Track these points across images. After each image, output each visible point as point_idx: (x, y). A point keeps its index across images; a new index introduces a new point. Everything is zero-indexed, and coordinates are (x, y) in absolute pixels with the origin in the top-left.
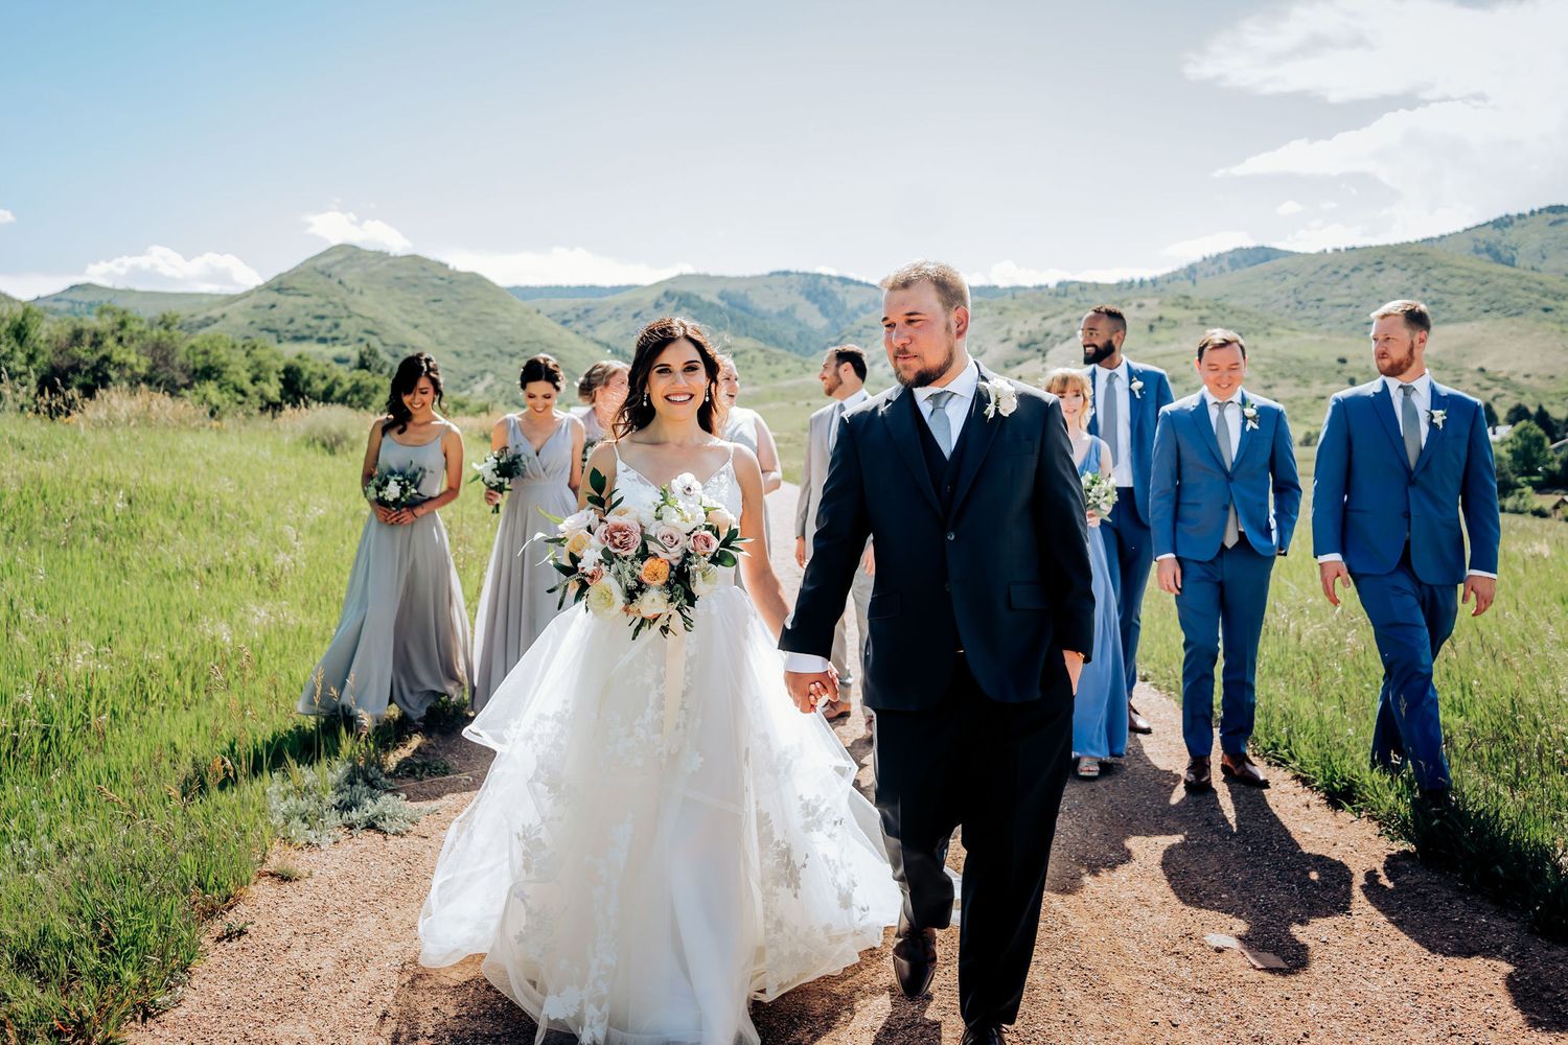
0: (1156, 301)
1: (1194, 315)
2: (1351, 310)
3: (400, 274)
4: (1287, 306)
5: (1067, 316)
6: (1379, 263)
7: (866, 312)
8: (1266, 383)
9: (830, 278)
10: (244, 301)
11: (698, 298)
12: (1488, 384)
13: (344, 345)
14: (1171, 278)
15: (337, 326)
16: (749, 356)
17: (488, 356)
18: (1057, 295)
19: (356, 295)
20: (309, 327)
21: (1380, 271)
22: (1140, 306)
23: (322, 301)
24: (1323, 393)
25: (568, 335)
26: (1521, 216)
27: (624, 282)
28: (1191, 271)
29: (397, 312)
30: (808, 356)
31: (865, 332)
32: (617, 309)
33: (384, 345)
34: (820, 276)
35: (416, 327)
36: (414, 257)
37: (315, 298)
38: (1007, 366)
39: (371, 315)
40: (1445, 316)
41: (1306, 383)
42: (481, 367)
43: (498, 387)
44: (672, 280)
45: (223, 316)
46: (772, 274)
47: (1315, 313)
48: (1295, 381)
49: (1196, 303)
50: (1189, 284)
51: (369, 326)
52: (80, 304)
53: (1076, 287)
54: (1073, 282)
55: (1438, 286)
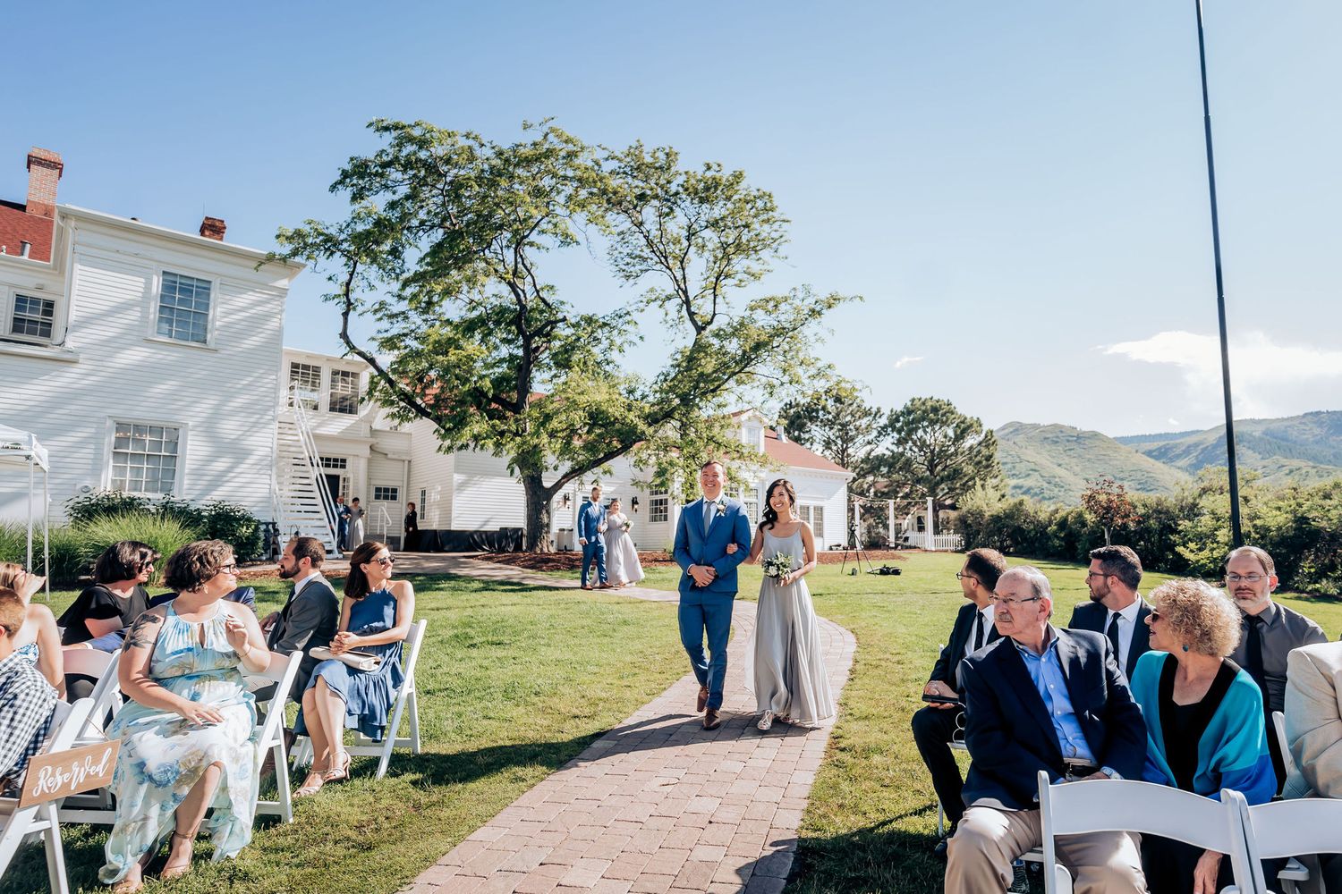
3: (1048, 436)
11: (1251, 435)
13: (1019, 478)
15: (1015, 467)
16: (1304, 471)
19: (1024, 450)
23: (1005, 454)
25: (1159, 465)
29: (1048, 458)
32: (1189, 446)
33: (1042, 476)
35: (1060, 465)
36: (1055, 425)
39: (1034, 460)
46: (1306, 415)
51: (1033, 466)
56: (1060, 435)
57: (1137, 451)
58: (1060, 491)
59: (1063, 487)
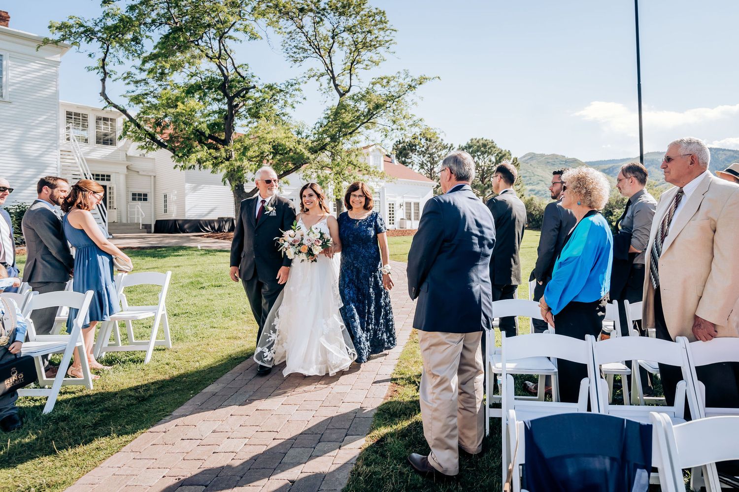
3: (550, 161)
11: (657, 161)
15: (530, 179)
19: (536, 169)
23: (525, 172)
33: (546, 184)
36: (553, 155)
39: (541, 175)
51: (541, 178)
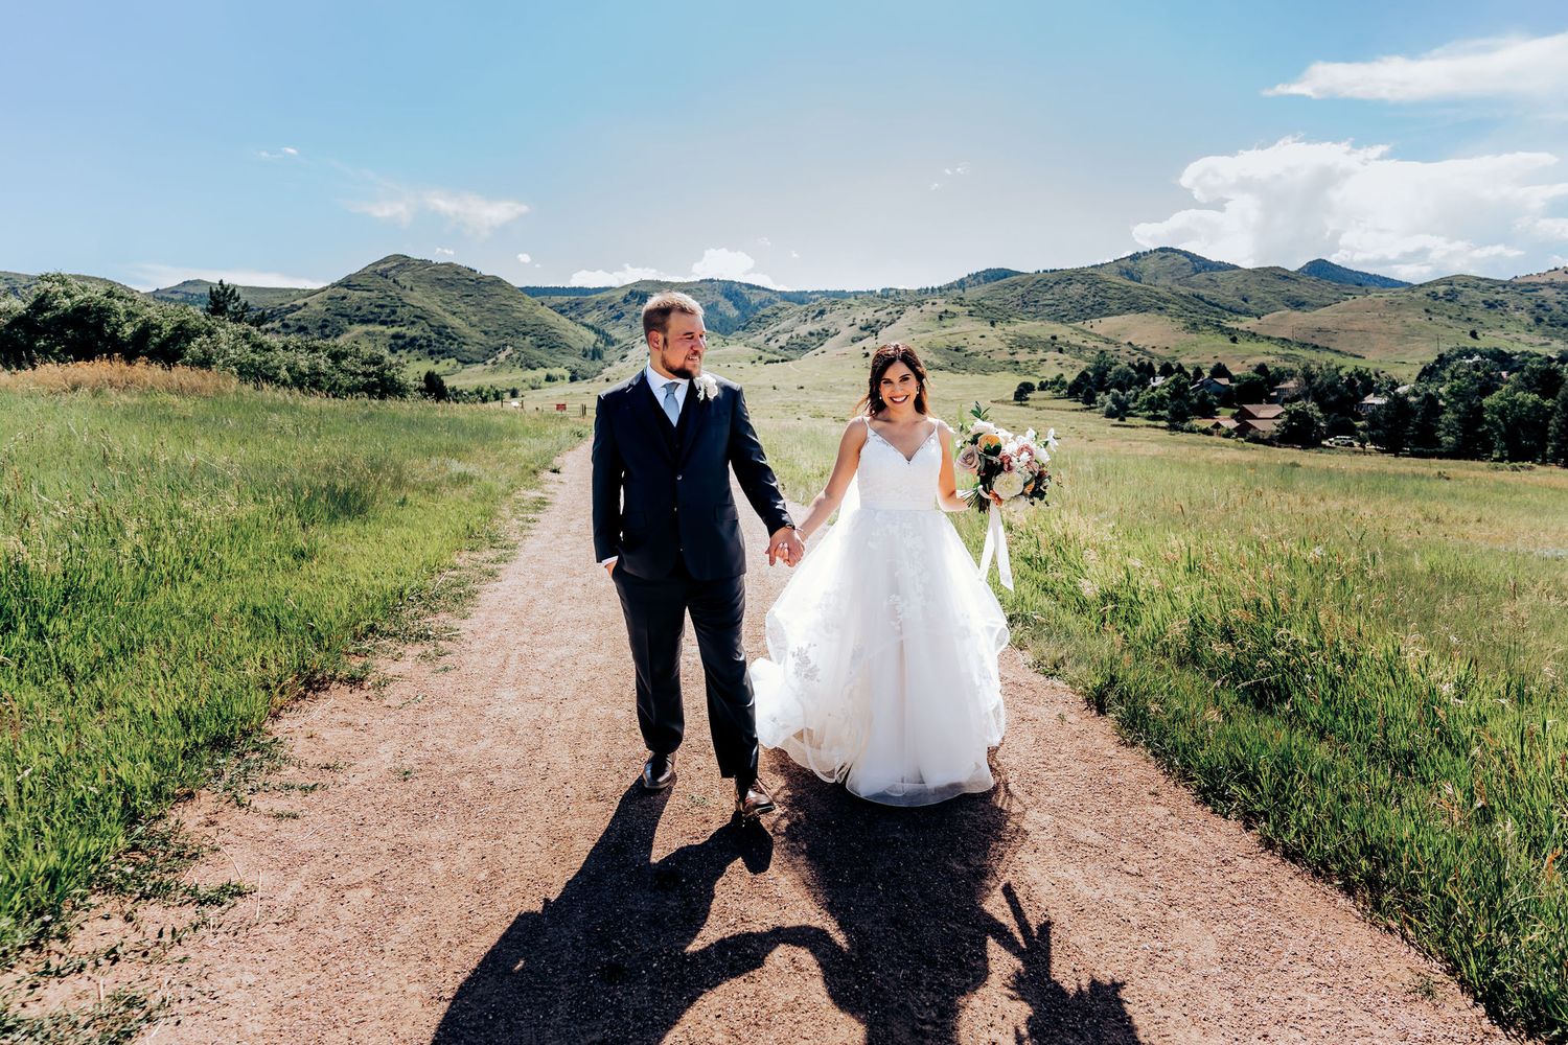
0: (944, 300)
1: (966, 310)
2: (1054, 308)
4: (1018, 305)
5: (890, 309)
6: (1069, 279)
7: (763, 307)
8: (1011, 351)
9: (740, 284)
10: (321, 294)
12: (1135, 352)
13: (400, 326)
14: (950, 287)
17: (507, 334)
18: (882, 297)
20: (372, 313)
21: (1071, 284)
22: (934, 304)
24: (1045, 358)
25: (564, 320)
26: (1145, 253)
27: (602, 285)
28: (961, 284)
29: (439, 304)
30: (728, 335)
31: (763, 320)
32: (600, 303)
34: (733, 282)
35: (455, 313)
37: (376, 292)
38: (853, 341)
40: (1105, 312)
41: (1035, 351)
42: (503, 341)
43: (515, 356)
44: (636, 284)
45: (306, 304)
46: (701, 281)
47: (1033, 309)
48: (1028, 350)
49: (967, 303)
50: (960, 291)
52: (192, 295)
53: (893, 292)
54: (891, 289)
55: (1102, 294)
56: (456, 277)
57: (543, 304)
58: (451, 344)
59: (455, 340)
